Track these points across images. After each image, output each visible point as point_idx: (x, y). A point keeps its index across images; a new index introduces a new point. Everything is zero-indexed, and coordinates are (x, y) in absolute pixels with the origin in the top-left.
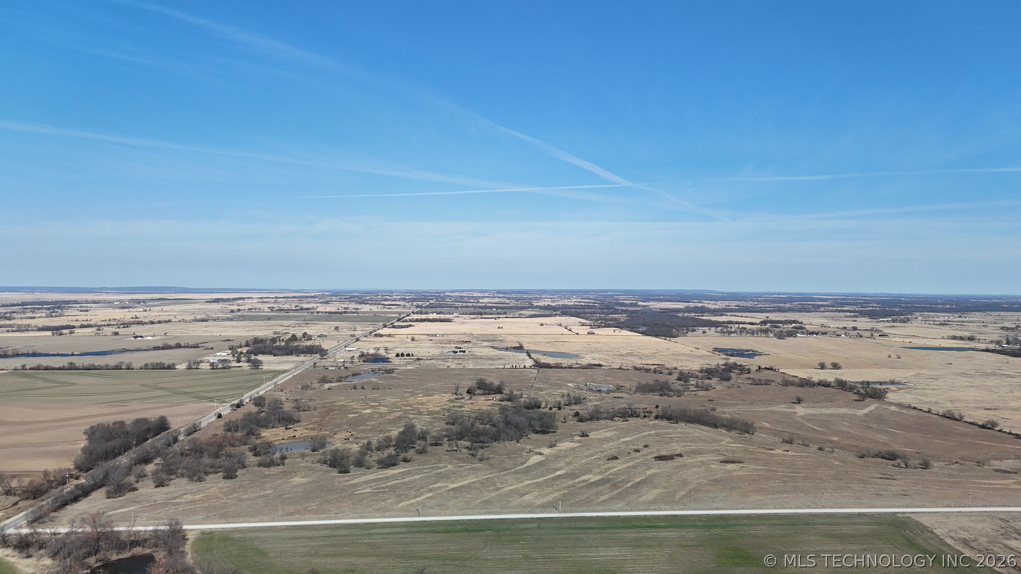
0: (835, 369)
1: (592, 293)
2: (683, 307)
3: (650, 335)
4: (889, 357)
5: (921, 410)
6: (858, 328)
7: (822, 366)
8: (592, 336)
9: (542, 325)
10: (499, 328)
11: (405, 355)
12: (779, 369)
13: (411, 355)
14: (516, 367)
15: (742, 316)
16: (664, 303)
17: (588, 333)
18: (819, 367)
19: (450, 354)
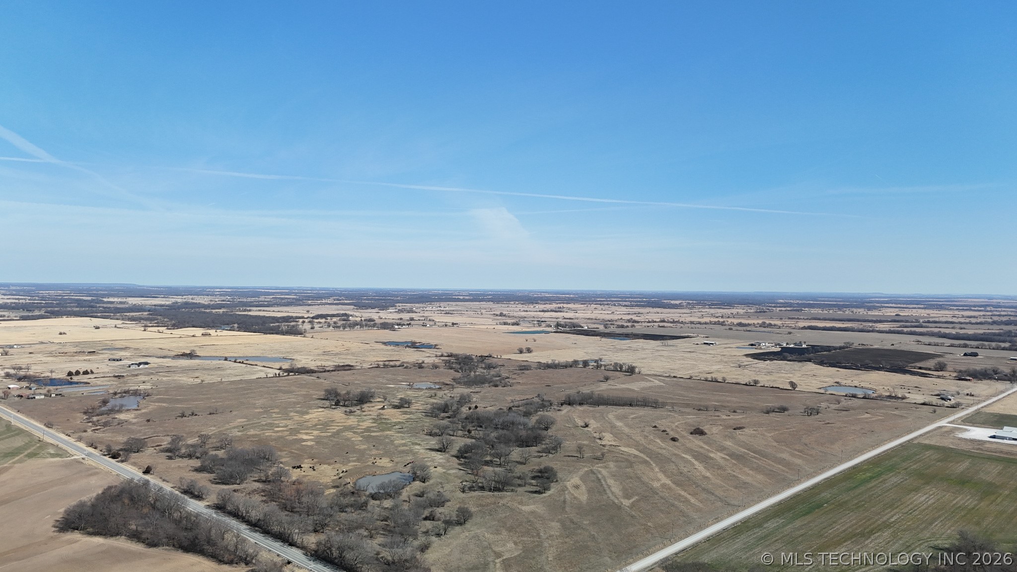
0: (529, 353)
2: (171, 303)
3: (273, 334)
6: (415, 319)
7: (521, 352)
8: (207, 337)
9: (97, 328)
11: (81, 373)
13: (90, 373)
14: (279, 374)
15: (274, 311)
17: (202, 335)
19: (134, 367)
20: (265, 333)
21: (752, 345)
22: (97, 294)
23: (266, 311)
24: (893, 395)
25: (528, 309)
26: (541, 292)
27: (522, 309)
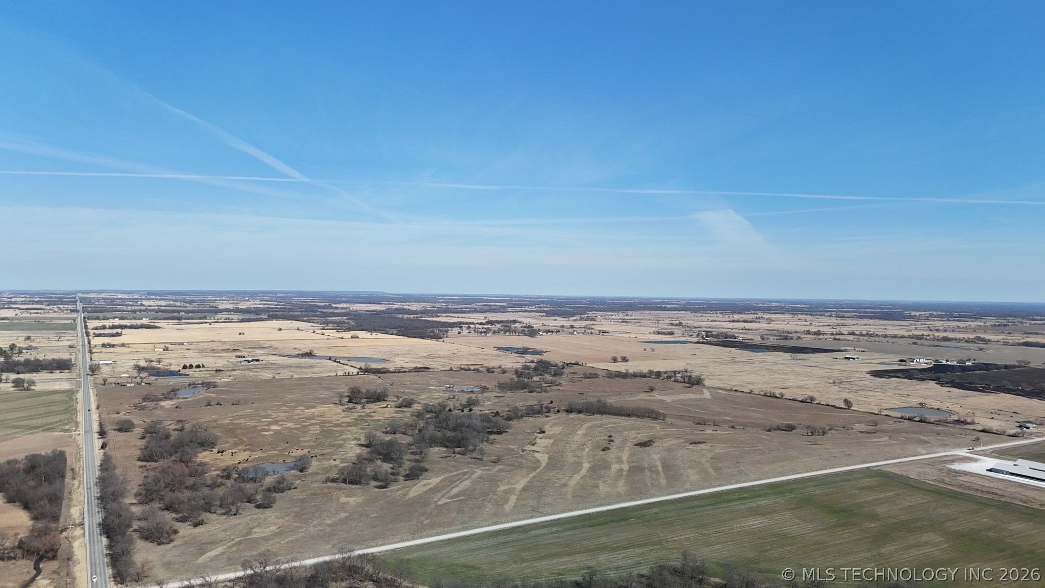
0: (624, 362)
1: (260, 295)
2: (385, 309)
3: (415, 337)
4: (645, 350)
5: (743, 392)
7: (615, 360)
8: (357, 340)
9: (280, 329)
10: (240, 334)
11: (194, 366)
12: (586, 364)
13: (201, 366)
14: (348, 373)
15: (458, 317)
16: (358, 305)
17: (352, 337)
18: (612, 361)
19: (244, 364)
20: (409, 337)
21: (902, 361)
22: (335, 300)
23: (453, 317)
24: (963, 420)
25: (717, 319)
26: (769, 301)
27: (711, 319)
